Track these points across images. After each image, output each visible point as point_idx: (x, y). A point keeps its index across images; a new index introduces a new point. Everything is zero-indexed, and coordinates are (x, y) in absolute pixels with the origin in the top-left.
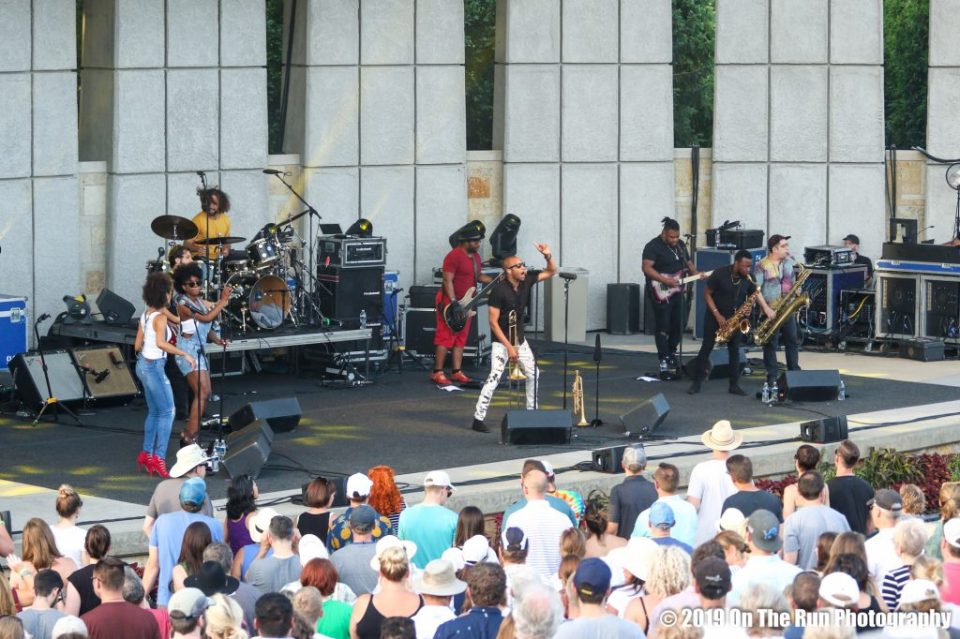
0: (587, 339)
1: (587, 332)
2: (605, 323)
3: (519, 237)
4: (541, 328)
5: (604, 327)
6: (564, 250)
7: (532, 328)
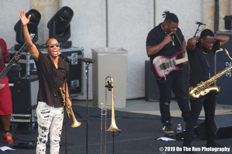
0: (127, 105)
1: (127, 100)
2: (144, 92)
3: (73, 23)
4: (91, 97)
5: (143, 96)
6: (109, 34)
7: (84, 97)
